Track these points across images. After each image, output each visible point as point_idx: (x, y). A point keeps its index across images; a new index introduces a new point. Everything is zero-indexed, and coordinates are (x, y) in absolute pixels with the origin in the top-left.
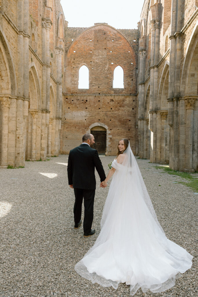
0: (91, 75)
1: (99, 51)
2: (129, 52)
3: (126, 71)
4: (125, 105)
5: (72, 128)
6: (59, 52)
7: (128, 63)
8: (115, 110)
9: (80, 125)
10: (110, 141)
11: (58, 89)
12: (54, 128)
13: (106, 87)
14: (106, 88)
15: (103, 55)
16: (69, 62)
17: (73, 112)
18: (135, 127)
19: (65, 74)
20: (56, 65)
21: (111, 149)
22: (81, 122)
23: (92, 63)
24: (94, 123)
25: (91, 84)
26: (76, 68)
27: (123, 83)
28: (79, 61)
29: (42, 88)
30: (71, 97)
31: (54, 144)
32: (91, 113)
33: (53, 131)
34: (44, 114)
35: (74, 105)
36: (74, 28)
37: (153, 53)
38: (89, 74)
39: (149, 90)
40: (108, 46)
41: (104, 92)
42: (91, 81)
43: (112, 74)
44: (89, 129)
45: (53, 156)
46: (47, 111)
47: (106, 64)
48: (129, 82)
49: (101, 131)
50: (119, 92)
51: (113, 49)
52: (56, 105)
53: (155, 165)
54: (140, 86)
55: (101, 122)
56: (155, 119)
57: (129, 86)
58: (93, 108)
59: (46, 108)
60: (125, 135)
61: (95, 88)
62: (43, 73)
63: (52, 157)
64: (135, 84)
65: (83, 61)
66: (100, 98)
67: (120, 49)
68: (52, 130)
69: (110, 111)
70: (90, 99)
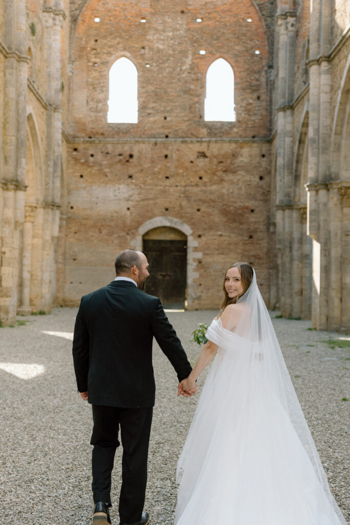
0: (144, 85)
1: (166, 18)
2: (250, 20)
3: (240, 72)
4: (239, 166)
5: (91, 233)
6: (54, 19)
7: (247, 51)
8: (211, 182)
9: (112, 224)
10: (196, 270)
11: (49, 124)
12: (40, 232)
13: (185, 119)
14: (185, 121)
15: (177, 30)
16: (83, 49)
17: (94, 188)
18: (268, 229)
19: (70, 83)
20: (46, 56)
21: (202, 292)
22: (115, 215)
23: (147, 51)
24: (151, 218)
25: (142, 108)
26: (101, 66)
27: (234, 105)
28: (110, 46)
29: (5, 119)
30: (88, 145)
31: (39, 278)
32: (143, 191)
33: (35, 240)
34: (11, 194)
35: (96, 168)
37: (317, 23)
38: (138, 81)
39: (305, 125)
40: (190, 5)
41: (179, 132)
42: (144, 102)
43: (200, 82)
44: (139, 234)
45: (35, 311)
46: (18, 185)
47: (184, 53)
48: (251, 104)
49: (172, 242)
50: (223, 132)
51: (203, 12)
52: (44, 168)
53: (326, 336)
54: (281, 114)
55: (173, 216)
56: (325, 205)
57: (250, 115)
58: (150, 177)
59: (17, 175)
60: (240, 251)
61: (155, 122)
62: (8, 76)
63: (33, 314)
64: (266, 109)
65: (121, 45)
66: (170, 148)
67: (223, 12)
68: (34, 237)
69: (197, 185)
70: (140, 152)
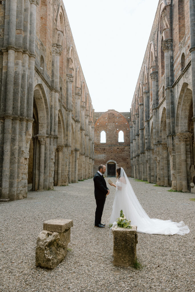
0: (107, 136)
1: (111, 123)
2: (126, 123)
3: (125, 133)
4: (125, 150)
7: (126, 129)
8: (120, 153)
14: (115, 142)
15: (112, 125)
16: (96, 129)
17: (98, 155)
22: (102, 160)
23: (107, 129)
24: (109, 160)
25: (107, 140)
26: (99, 132)
27: (124, 139)
28: (101, 129)
30: (97, 147)
32: (107, 155)
35: (98, 151)
36: (98, 112)
40: (115, 121)
41: (114, 144)
43: (117, 135)
44: (107, 163)
47: (114, 130)
48: (127, 139)
49: (113, 164)
50: (122, 144)
51: (118, 122)
55: (113, 160)
57: (127, 141)
58: (108, 153)
60: (125, 166)
61: (109, 142)
64: (130, 140)
65: (103, 129)
66: (112, 147)
67: (121, 122)
69: (117, 154)
70: (106, 148)
